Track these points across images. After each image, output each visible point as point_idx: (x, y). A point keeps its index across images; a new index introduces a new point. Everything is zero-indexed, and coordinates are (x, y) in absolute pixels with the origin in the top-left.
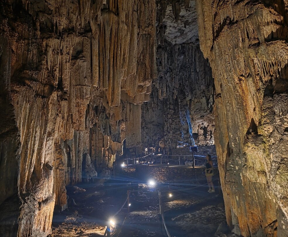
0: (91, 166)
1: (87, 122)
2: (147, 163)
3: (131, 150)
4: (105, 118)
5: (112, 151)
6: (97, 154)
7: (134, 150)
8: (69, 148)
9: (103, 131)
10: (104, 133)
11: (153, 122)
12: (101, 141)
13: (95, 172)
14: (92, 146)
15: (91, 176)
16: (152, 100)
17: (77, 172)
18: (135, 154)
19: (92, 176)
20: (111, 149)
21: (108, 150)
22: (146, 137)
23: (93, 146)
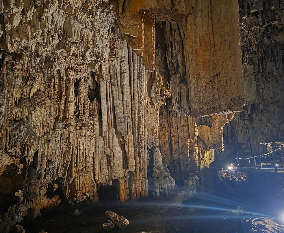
0: (162, 168)
1: (153, 95)
2: (273, 165)
3: (243, 146)
4: (178, 82)
5: (205, 144)
6: (180, 149)
7: (249, 146)
8: (123, 138)
9: (178, 105)
10: (180, 110)
11: (277, 102)
12: (185, 128)
13: (170, 180)
14: (172, 136)
15: (163, 186)
16: (274, 64)
17: (138, 179)
18: (251, 151)
19: (165, 186)
20: (203, 142)
21: (197, 142)
22: (267, 126)
23: (174, 136)
